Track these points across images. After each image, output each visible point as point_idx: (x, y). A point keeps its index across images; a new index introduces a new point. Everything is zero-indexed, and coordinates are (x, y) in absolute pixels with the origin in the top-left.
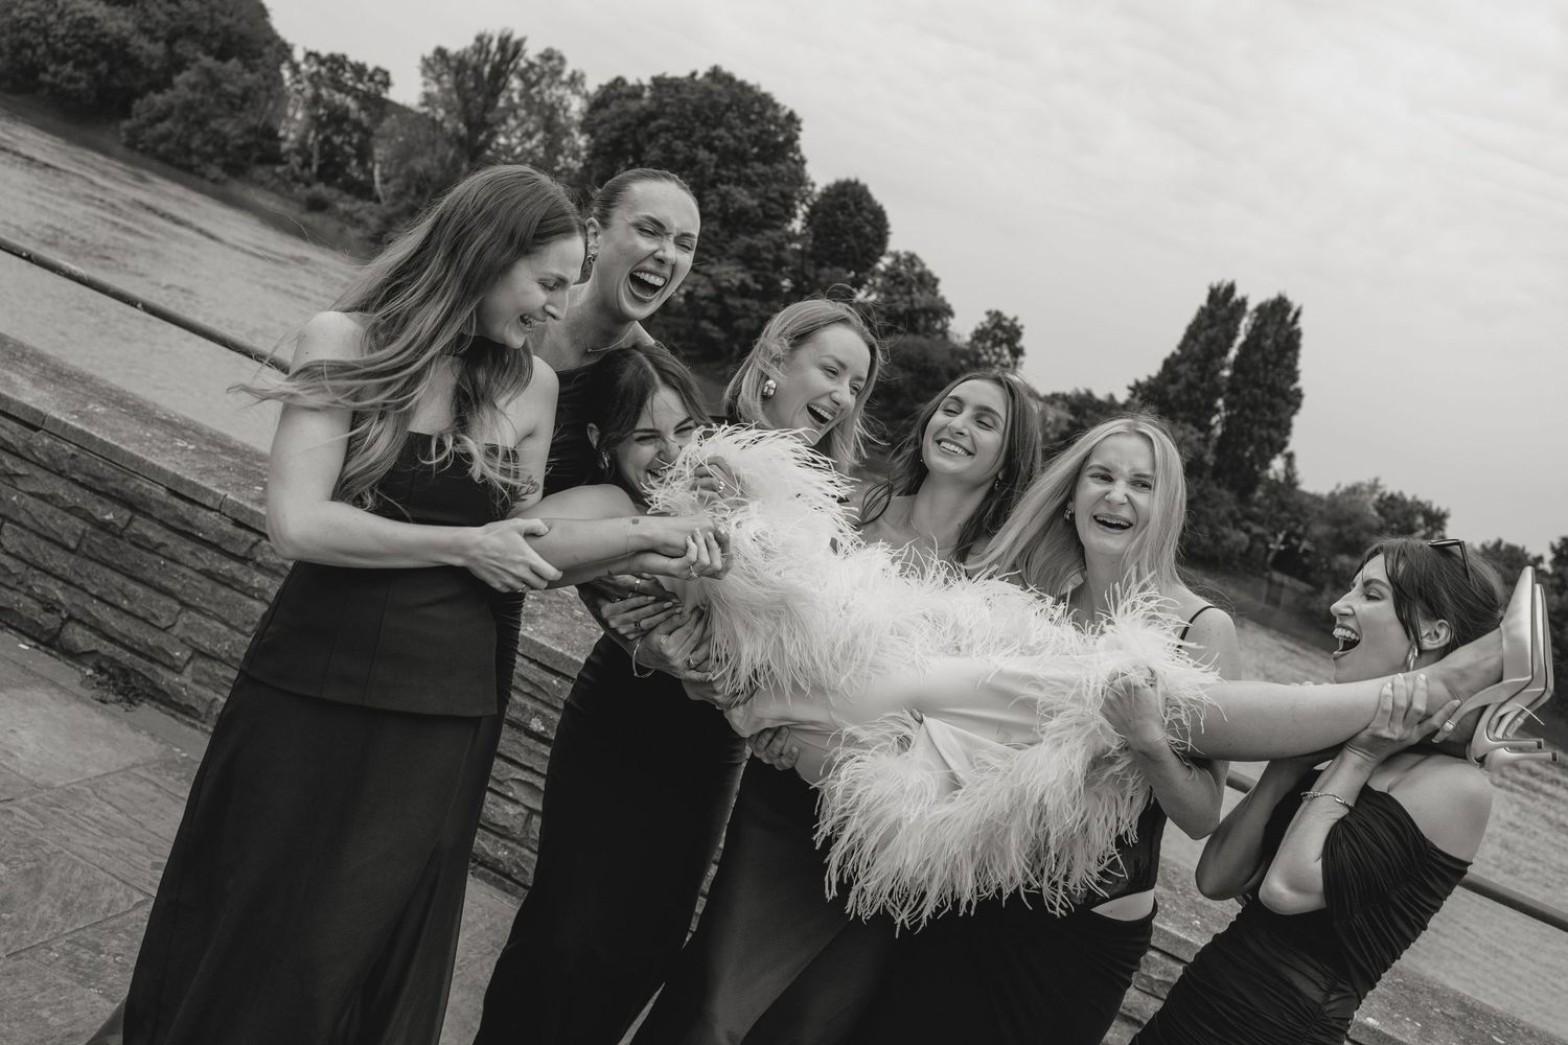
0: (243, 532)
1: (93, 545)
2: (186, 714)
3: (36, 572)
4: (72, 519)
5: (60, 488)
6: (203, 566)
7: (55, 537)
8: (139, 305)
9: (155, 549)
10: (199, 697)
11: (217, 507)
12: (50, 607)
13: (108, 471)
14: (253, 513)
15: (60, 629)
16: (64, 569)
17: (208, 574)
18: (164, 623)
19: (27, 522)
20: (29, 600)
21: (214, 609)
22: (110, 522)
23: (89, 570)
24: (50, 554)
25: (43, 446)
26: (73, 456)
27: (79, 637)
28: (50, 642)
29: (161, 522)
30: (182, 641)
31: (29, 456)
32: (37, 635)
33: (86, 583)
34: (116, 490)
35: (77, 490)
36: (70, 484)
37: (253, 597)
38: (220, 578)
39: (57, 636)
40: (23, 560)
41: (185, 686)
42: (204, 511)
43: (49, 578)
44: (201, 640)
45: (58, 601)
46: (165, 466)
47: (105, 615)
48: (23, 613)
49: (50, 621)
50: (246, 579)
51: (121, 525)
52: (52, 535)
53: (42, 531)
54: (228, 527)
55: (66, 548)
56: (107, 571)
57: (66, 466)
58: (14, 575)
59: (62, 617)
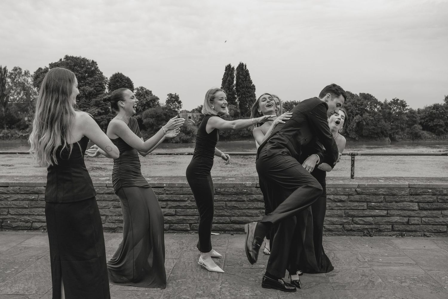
1: (32, 205)
3: (21, 216)
4: (25, 201)
5: (19, 196)
7: (23, 207)
8: (17, 153)
12: (27, 222)
13: (29, 188)
15: (32, 225)
16: (27, 212)
19: (14, 206)
20: (21, 223)
22: (34, 198)
23: (33, 210)
24: (23, 211)
25: (11, 189)
26: (19, 189)
27: (36, 225)
28: (30, 229)
31: (9, 193)
32: (27, 229)
33: (34, 213)
34: (32, 191)
35: (24, 195)
36: (21, 195)
39: (31, 227)
40: (16, 215)
43: (24, 216)
45: (29, 220)
46: (42, 182)
47: (41, 218)
48: (22, 226)
49: (29, 224)
51: (37, 198)
52: (21, 207)
53: (18, 207)
55: (26, 208)
56: (37, 209)
57: (19, 191)
58: (16, 219)
59: (31, 223)
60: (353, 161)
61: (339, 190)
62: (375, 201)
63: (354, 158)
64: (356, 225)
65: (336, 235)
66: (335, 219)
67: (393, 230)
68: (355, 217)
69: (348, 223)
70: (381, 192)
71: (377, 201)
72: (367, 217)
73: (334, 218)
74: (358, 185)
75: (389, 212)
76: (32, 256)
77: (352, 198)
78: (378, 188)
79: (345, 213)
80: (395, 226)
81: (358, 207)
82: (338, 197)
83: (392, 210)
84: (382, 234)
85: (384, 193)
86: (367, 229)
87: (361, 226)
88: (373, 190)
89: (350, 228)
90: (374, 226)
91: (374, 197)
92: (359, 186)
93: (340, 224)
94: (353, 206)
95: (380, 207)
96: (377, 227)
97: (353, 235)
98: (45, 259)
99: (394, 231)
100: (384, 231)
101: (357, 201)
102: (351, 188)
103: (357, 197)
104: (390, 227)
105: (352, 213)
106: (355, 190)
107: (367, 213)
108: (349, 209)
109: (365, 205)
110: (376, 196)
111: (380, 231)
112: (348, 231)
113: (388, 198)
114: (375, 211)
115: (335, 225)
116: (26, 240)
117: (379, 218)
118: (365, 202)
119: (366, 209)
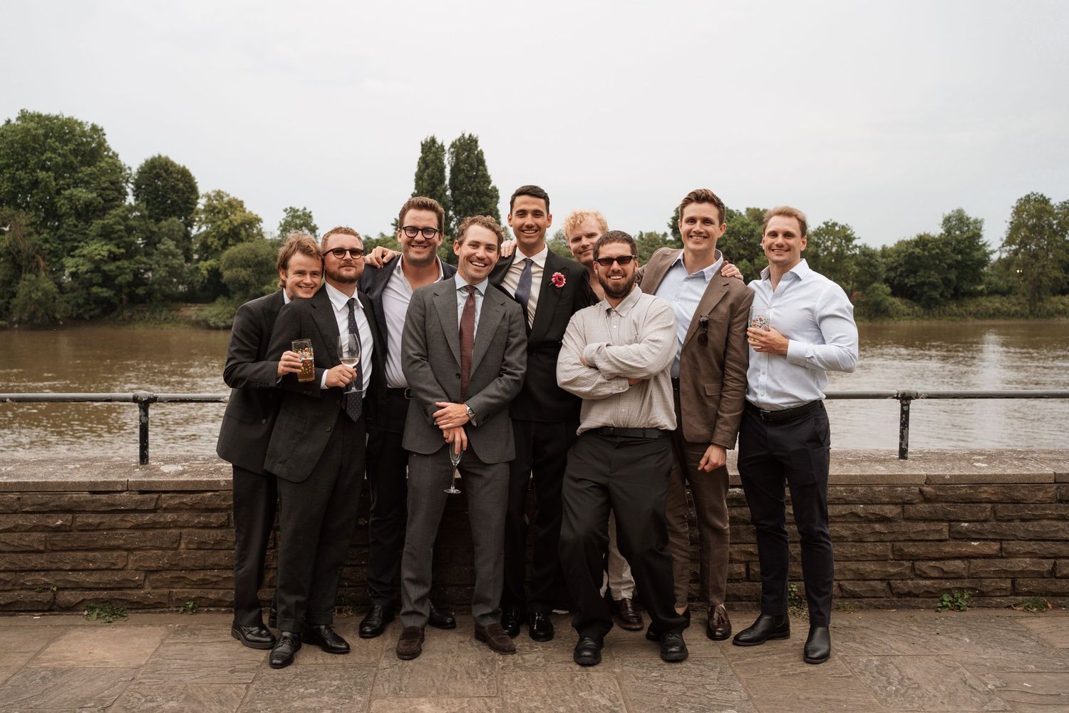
0: (147, 496)
1: (55, 542)
2: (156, 608)
3: (23, 574)
4: (34, 534)
5: (19, 520)
6: (132, 524)
7: (28, 549)
9: (97, 528)
10: (161, 595)
11: (125, 489)
12: (46, 588)
13: (46, 498)
14: (149, 482)
15: (55, 598)
16: (42, 564)
17: (136, 527)
18: (120, 565)
19: (4, 548)
20: (24, 592)
21: (148, 544)
22: (61, 525)
23: (58, 557)
24: (29, 560)
26: (19, 499)
27: (68, 597)
28: (52, 608)
29: (93, 512)
30: (136, 570)
32: (40, 608)
33: (60, 565)
34: (57, 506)
35: (32, 516)
36: (24, 515)
37: (170, 528)
38: (146, 526)
39: (54, 603)
40: (11, 571)
41: (149, 593)
42: (118, 495)
43: (33, 573)
44: (148, 564)
45: (46, 583)
46: (82, 480)
47: (81, 577)
48: (26, 600)
49: (47, 596)
50: (162, 520)
51: (69, 524)
52: (25, 549)
53: (18, 549)
54: (138, 497)
55: (38, 552)
56: (71, 553)
57: (17, 507)
58: (9, 582)
59: (52, 591)
60: (905, 414)
61: (880, 491)
62: (970, 519)
63: (908, 405)
64: (921, 582)
65: (870, 607)
66: (870, 567)
67: (1015, 592)
68: (918, 560)
69: (902, 577)
70: (984, 496)
71: (975, 518)
72: (949, 559)
73: (867, 564)
74: (928, 477)
75: (1004, 546)
76: (84, 701)
77: (911, 510)
78: (977, 483)
79: (893, 551)
80: (1021, 581)
81: (928, 535)
82: (876, 509)
83: (1013, 540)
84: (987, 603)
85: (993, 498)
86: (949, 591)
87: (934, 584)
88: (963, 491)
89: (906, 590)
90: (966, 583)
91: (967, 507)
92: (929, 480)
93: (881, 580)
94: (914, 533)
95: (982, 534)
96: (974, 586)
97: (913, 608)
98: (125, 708)
99: (1017, 594)
100: (992, 594)
101: (925, 520)
102: (908, 486)
103: (924, 508)
104: (1007, 584)
105: (911, 549)
106: (920, 490)
107: (948, 549)
108: (905, 541)
109: (945, 530)
110: (972, 505)
111: (983, 594)
112: (900, 595)
113: (1003, 511)
114: (969, 543)
115: (868, 582)
116: (47, 645)
117: (980, 562)
118: (942, 521)
119: (946, 540)
